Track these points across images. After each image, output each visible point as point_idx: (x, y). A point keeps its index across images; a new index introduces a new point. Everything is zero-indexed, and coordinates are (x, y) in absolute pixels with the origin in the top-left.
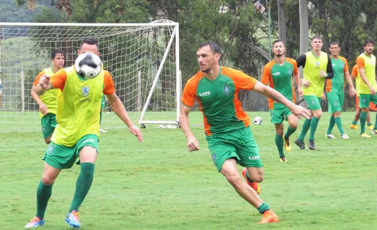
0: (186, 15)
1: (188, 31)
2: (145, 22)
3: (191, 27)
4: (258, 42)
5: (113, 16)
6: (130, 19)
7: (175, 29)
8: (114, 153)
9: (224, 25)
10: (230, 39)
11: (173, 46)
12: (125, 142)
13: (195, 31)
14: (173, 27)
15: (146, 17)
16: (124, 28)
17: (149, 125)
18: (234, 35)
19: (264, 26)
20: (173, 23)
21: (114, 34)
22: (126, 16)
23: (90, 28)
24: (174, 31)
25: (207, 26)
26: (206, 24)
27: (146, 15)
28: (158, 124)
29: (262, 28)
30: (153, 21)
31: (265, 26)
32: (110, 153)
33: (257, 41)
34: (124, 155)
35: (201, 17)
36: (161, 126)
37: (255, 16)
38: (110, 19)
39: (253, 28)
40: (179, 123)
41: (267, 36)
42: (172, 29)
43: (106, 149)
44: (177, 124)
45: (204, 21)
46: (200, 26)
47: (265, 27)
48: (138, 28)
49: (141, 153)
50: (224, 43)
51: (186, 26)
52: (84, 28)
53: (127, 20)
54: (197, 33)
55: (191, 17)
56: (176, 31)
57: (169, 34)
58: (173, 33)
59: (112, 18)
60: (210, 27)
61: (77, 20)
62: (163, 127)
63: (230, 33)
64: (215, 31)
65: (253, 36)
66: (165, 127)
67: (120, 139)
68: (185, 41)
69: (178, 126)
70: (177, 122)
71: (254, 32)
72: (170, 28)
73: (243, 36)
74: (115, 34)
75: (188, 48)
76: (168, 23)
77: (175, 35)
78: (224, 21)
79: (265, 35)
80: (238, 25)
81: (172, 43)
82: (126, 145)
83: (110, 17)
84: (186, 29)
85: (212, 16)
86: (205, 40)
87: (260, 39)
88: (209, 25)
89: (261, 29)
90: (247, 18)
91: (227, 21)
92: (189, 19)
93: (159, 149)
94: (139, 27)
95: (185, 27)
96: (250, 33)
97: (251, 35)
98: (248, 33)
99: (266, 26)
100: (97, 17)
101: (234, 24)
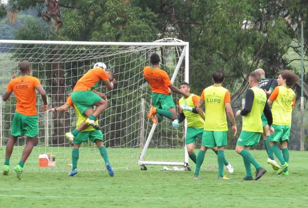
0: (201, 31)
1: (204, 50)
2: (151, 40)
3: (207, 46)
4: (288, 65)
5: (113, 30)
6: (133, 35)
7: (184, 49)
8: (104, 201)
9: (247, 44)
10: (254, 60)
11: (182, 70)
12: (119, 187)
13: (212, 51)
14: (182, 47)
15: (153, 32)
16: (126, 47)
17: (152, 166)
18: (259, 56)
19: (297, 45)
20: (182, 43)
21: (109, 55)
22: (128, 31)
23: (82, 46)
24: (183, 52)
25: (226, 44)
26: (226, 42)
27: (153, 30)
28: (162, 165)
29: (294, 48)
30: (161, 38)
32: (99, 202)
33: (287, 64)
34: (116, 205)
35: (219, 33)
36: (165, 168)
37: (286, 33)
38: (109, 34)
39: (283, 48)
40: (187, 164)
41: (300, 58)
42: (181, 50)
43: (95, 196)
44: (185, 165)
45: (223, 38)
46: (218, 44)
47: (298, 47)
48: (139, 48)
49: (137, 202)
50: (248, 66)
51: (201, 44)
52: (75, 46)
53: (129, 35)
54: (215, 53)
55: (208, 34)
56: (186, 52)
57: (177, 56)
58: (182, 54)
59: (112, 33)
60: (230, 46)
61: (68, 34)
62: (167, 169)
63: (255, 53)
64: (237, 51)
65: (283, 57)
66: (171, 169)
67: (113, 184)
68: (200, 62)
69: (187, 168)
70: (185, 163)
71: (284, 53)
72: (179, 49)
73: (270, 57)
74: (112, 55)
75: (203, 71)
76: (176, 42)
77: (185, 57)
78: (247, 39)
79: (297, 56)
80: (265, 45)
81: (181, 66)
82: (120, 191)
83: (109, 32)
84: (200, 48)
85: (233, 33)
86: (224, 62)
87: (293, 60)
88: (229, 44)
90: (276, 35)
91: (251, 39)
92: (205, 36)
93: (160, 198)
94: (140, 46)
95: (200, 46)
96: (279, 54)
97: (281, 57)
98: (277, 55)
99: (299, 45)
100: (94, 31)
101: (260, 44)
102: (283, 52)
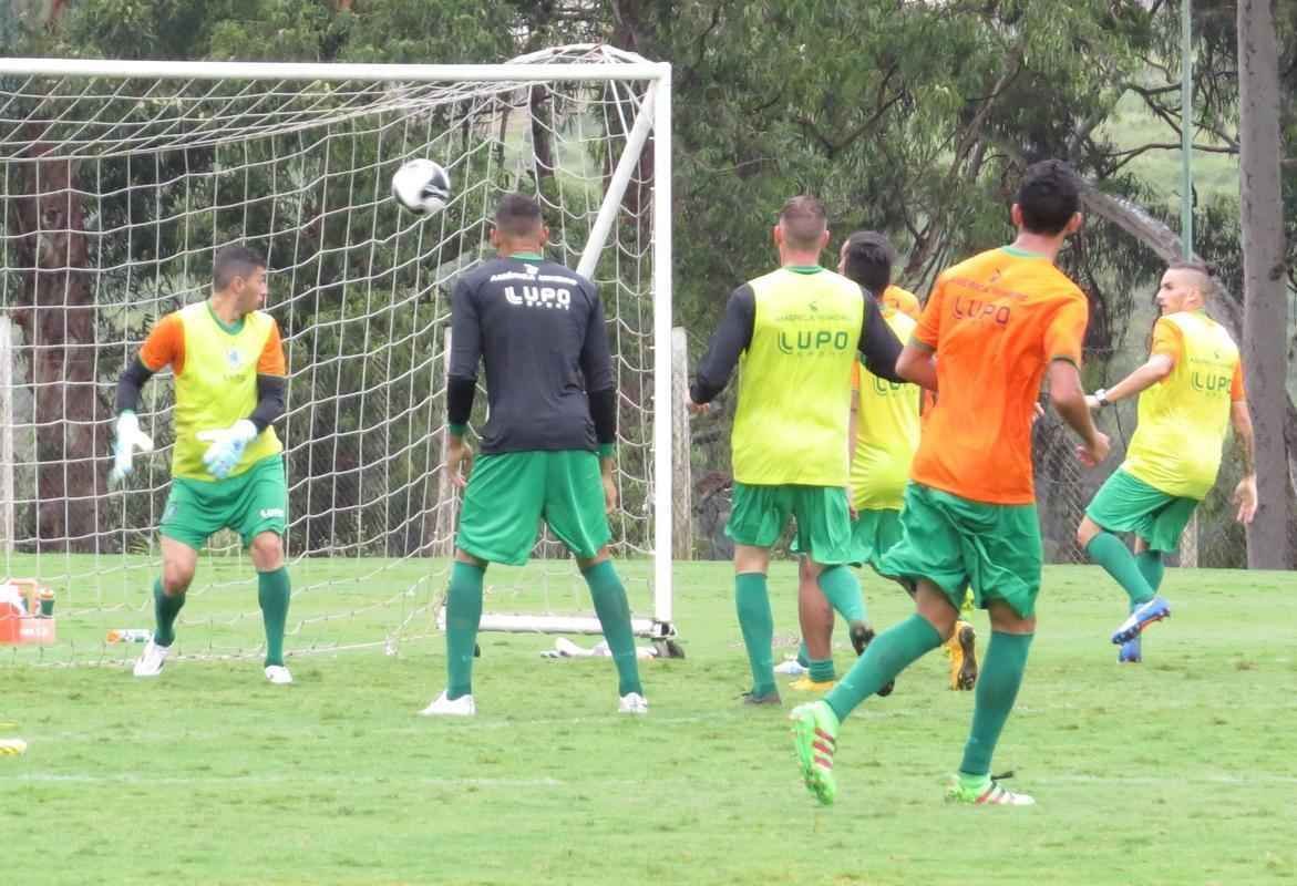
0: (716, 15)
1: (730, 107)
2: (483, 55)
3: (743, 87)
4: (1121, 172)
5: (307, 17)
6: (403, 38)
7: (648, 95)
8: (289, 798)
9: (927, 73)
10: (963, 152)
11: (637, 196)
12: (356, 735)
13: (765, 109)
14: (640, 87)
15: (496, 23)
16: (368, 92)
17: (499, 637)
18: (986, 129)
19: (1158, 79)
20: (639, 66)
21: (304, 125)
22: (380, 19)
23: (171, 84)
24: (644, 107)
25: (833, 78)
26: (830, 68)
27: (491, 13)
28: (548, 633)
29: (1144, 92)
30: (528, 50)
31: (1164, 83)
32: (268, 802)
33: (1114, 168)
34: (347, 812)
35: (800, 30)
36: (563, 644)
37: (1108, 23)
38: (292, 32)
39: (1095, 91)
40: (665, 629)
41: (1170, 136)
42: (633, 98)
43: (246, 773)
44: (658, 633)
45: (818, 47)
46: (794, 76)
47: (1165, 90)
48: (444, 90)
49: (444, 798)
50: (934, 177)
51: (717, 78)
52: (141, 85)
53: (384, 38)
54: (780, 119)
55: (746, 30)
56: (657, 111)
57: (616, 127)
58: (638, 120)
59: (304, 31)
60: (850, 88)
61: (101, 35)
62: (573, 649)
63: (967, 116)
64: (883, 109)
65: (1097, 136)
66: (590, 652)
67: (328, 717)
68: (714, 162)
69: (663, 647)
70: (655, 622)
71: (1103, 116)
72: (623, 94)
73: (1038, 136)
74: (314, 124)
75: (729, 204)
76: (611, 64)
77: (651, 133)
78: (933, 52)
79: (1162, 131)
80: (1013, 79)
81: (635, 174)
82: (362, 752)
83: (292, 24)
84: (713, 97)
85: (866, 24)
86: (824, 160)
87: (1140, 151)
88: (846, 74)
89: (1138, 99)
90: (1060, 38)
91: (947, 54)
92: (736, 40)
93: (549, 780)
94: (448, 83)
95: (714, 85)
96: (1079, 123)
97: (1085, 135)
98: (1068, 123)
99: (1168, 80)
100: (220, 18)
101: (985, 71)
102: (1097, 112)
